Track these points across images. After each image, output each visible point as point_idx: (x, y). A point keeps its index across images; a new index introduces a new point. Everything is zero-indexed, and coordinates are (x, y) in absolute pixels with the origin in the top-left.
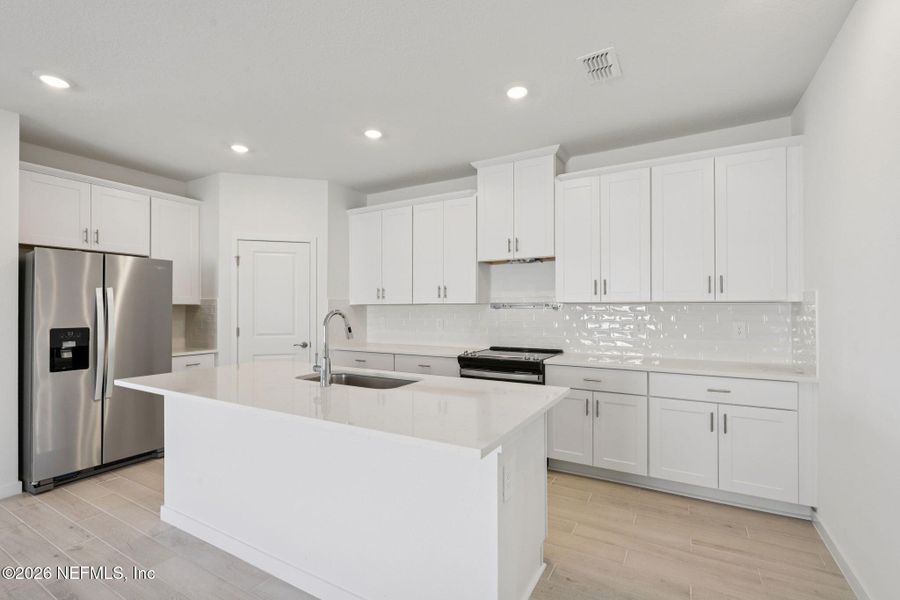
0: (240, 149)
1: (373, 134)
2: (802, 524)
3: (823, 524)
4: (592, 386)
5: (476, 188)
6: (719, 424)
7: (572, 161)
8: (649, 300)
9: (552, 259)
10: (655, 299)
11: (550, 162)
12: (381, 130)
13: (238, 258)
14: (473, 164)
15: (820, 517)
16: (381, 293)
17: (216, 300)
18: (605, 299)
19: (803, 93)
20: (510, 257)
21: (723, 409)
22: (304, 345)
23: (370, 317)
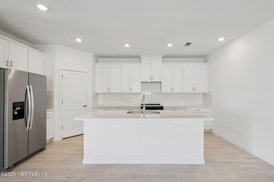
0: (79, 40)
1: (127, 45)
2: (210, 132)
5: (141, 62)
9: (161, 82)
10: (183, 92)
13: (62, 76)
14: (140, 56)
16: (109, 89)
17: (54, 91)
20: (150, 81)
22: (85, 106)
23: (100, 97)
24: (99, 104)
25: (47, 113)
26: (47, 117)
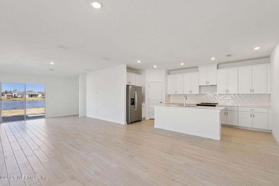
2: (269, 133)
3: (273, 133)
4: (226, 109)
5: (199, 71)
6: (252, 116)
7: (220, 66)
8: (238, 93)
9: (216, 85)
10: (239, 93)
11: (216, 67)
12: (183, 63)
13: (149, 85)
14: (198, 66)
15: (272, 132)
16: (176, 92)
18: (228, 93)
19: (270, 55)
20: (207, 85)
21: (253, 113)
22: (161, 102)
23: (171, 97)
24: (171, 102)
25: (142, 105)
26: (142, 106)
